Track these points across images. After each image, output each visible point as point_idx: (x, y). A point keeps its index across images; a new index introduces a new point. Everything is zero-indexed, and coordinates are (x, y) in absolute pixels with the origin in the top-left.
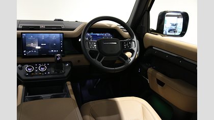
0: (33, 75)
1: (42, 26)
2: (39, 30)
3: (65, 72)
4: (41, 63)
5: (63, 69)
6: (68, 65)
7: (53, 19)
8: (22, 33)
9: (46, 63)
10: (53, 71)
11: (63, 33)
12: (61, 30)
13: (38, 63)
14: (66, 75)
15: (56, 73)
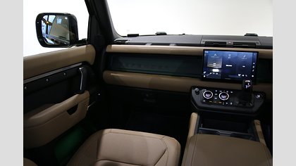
0: (211, 104)
1: (229, 42)
2: (225, 46)
3: (253, 107)
4: (223, 90)
5: (252, 101)
6: (259, 96)
7: (243, 34)
8: (204, 50)
9: (230, 90)
10: (237, 103)
11: (257, 52)
12: (255, 48)
13: (219, 89)
14: (254, 110)
15: (241, 105)
